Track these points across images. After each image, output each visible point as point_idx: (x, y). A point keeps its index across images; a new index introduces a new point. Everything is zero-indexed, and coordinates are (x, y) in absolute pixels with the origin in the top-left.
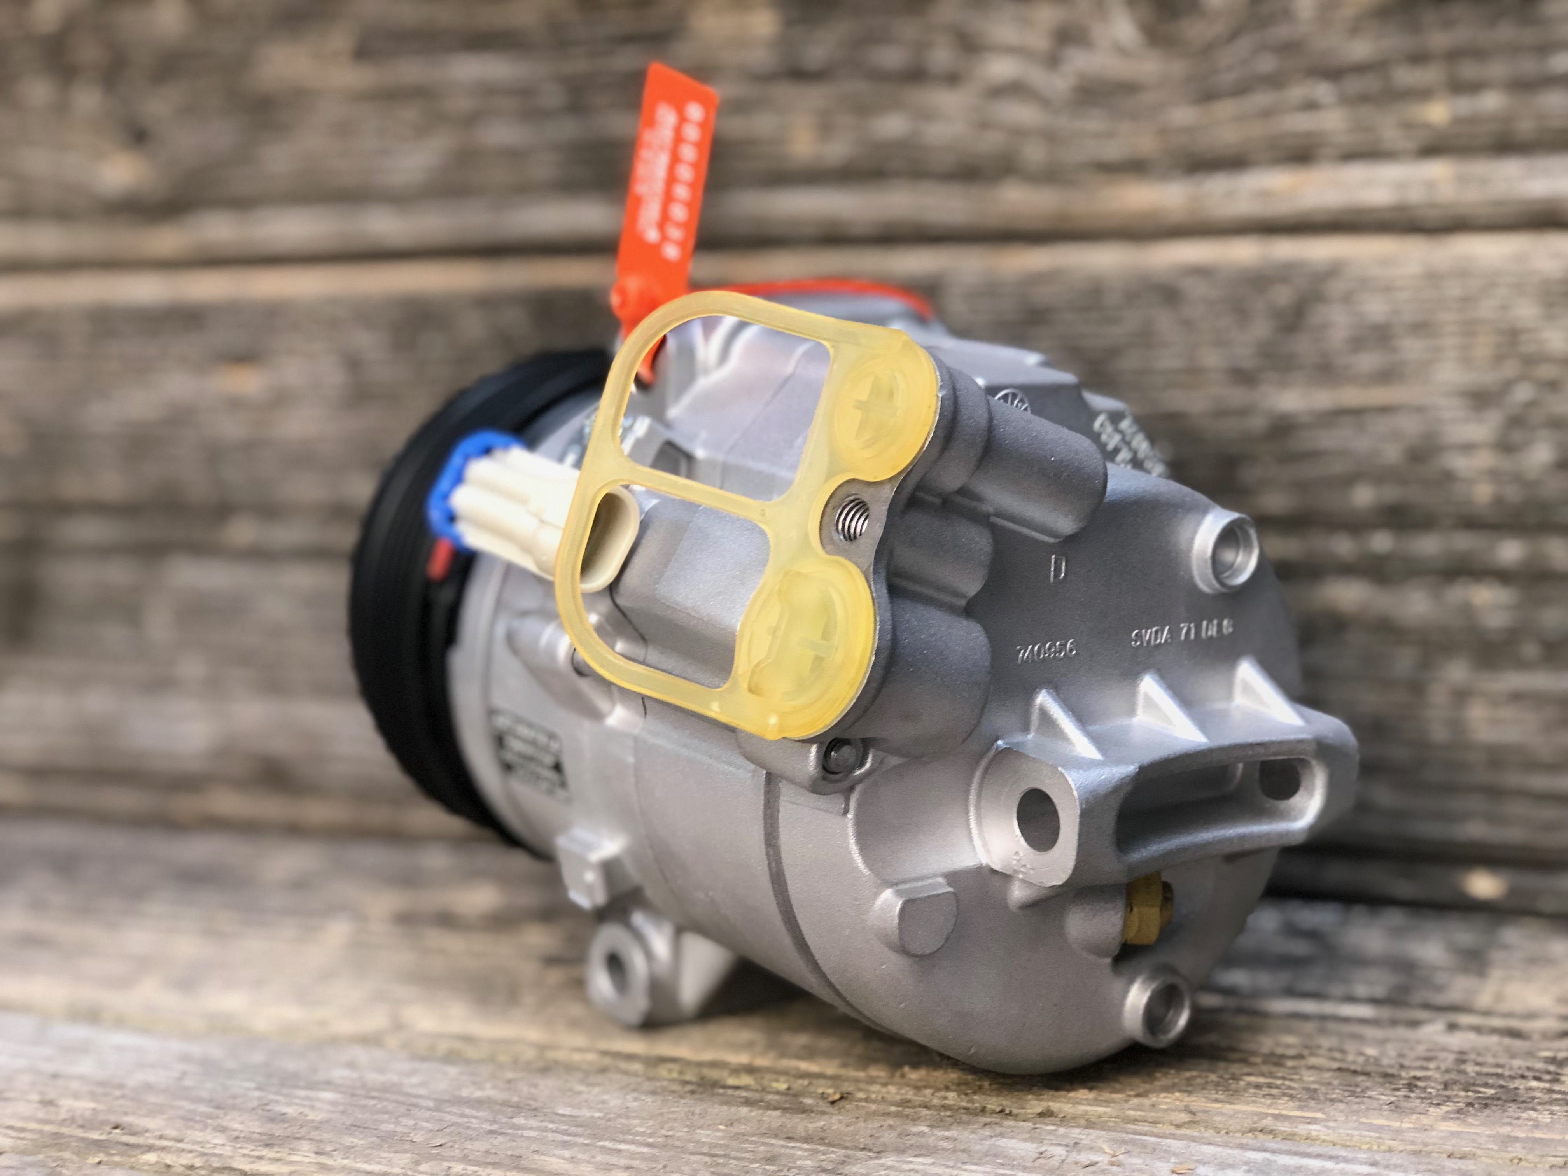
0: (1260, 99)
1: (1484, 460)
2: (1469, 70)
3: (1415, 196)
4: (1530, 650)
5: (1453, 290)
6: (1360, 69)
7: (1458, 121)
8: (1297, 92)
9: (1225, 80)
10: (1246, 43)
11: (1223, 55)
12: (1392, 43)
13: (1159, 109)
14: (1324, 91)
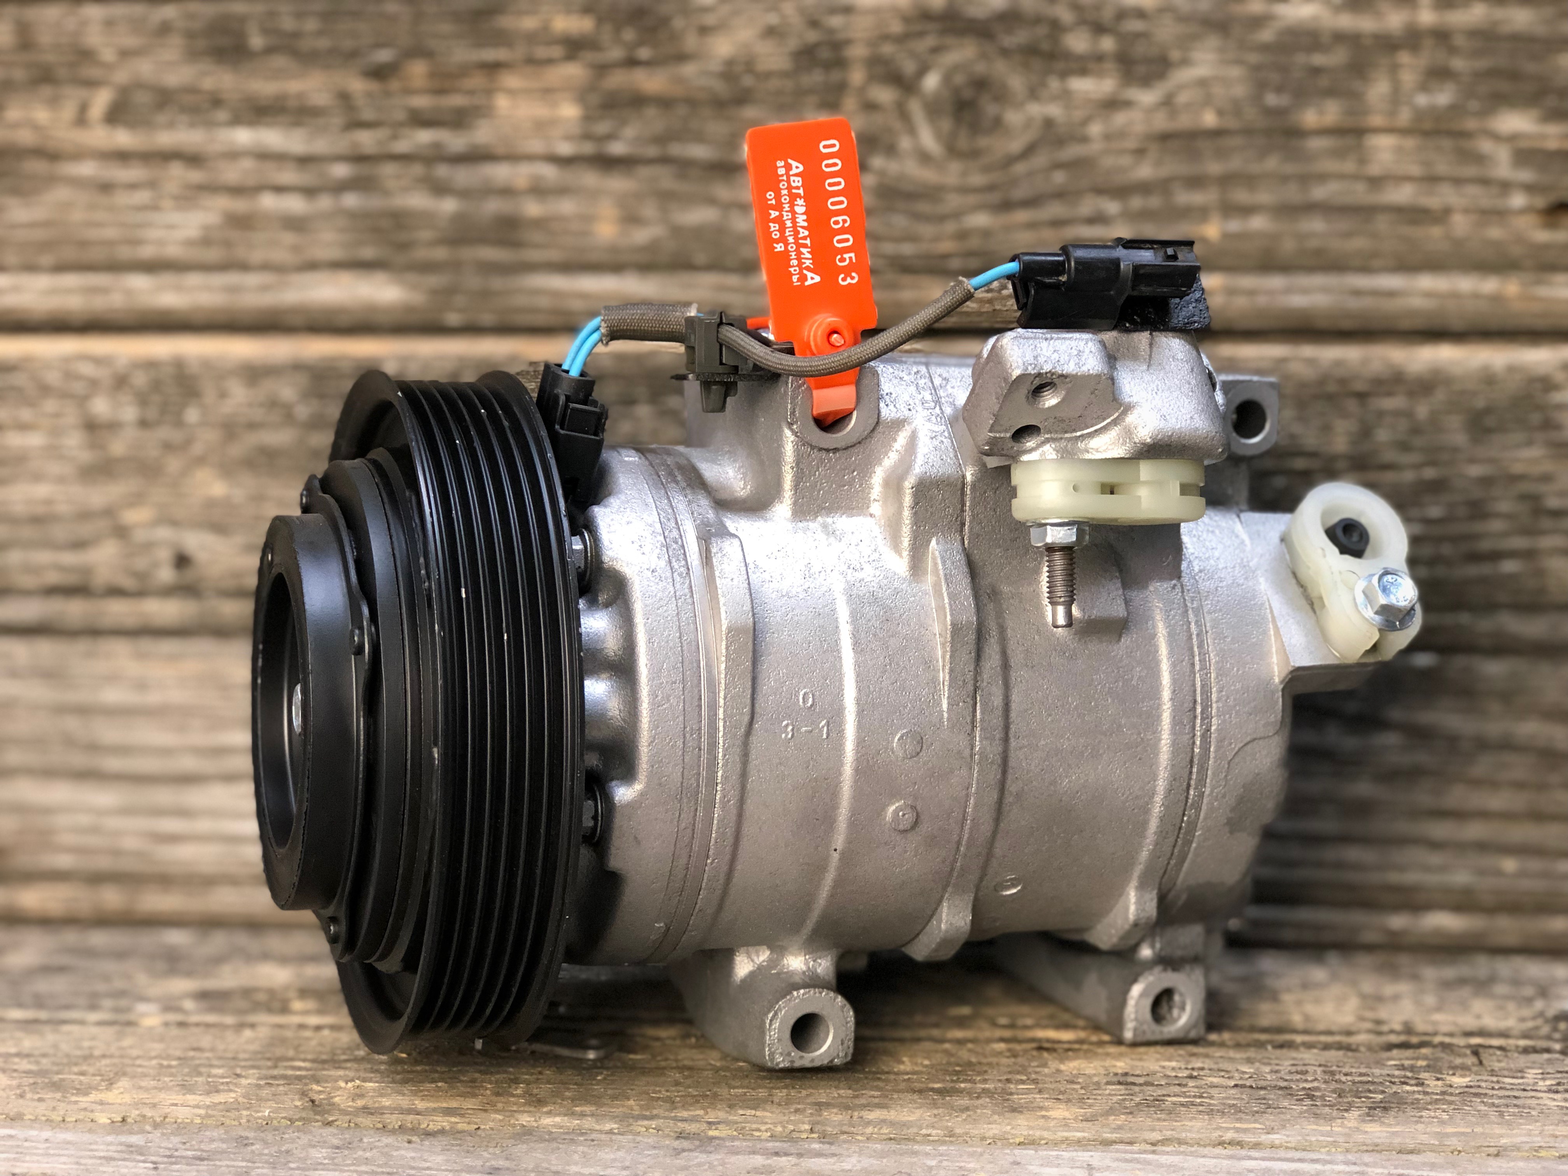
0: (1055, 210)
2: (1241, 196)
6: (1144, 188)
7: (1228, 238)
8: (1088, 206)
9: (1020, 193)
10: (1040, 160)
11: (1020, 168)
12: (1172, 167)
13: (957, 215)
14: (1112, 207)
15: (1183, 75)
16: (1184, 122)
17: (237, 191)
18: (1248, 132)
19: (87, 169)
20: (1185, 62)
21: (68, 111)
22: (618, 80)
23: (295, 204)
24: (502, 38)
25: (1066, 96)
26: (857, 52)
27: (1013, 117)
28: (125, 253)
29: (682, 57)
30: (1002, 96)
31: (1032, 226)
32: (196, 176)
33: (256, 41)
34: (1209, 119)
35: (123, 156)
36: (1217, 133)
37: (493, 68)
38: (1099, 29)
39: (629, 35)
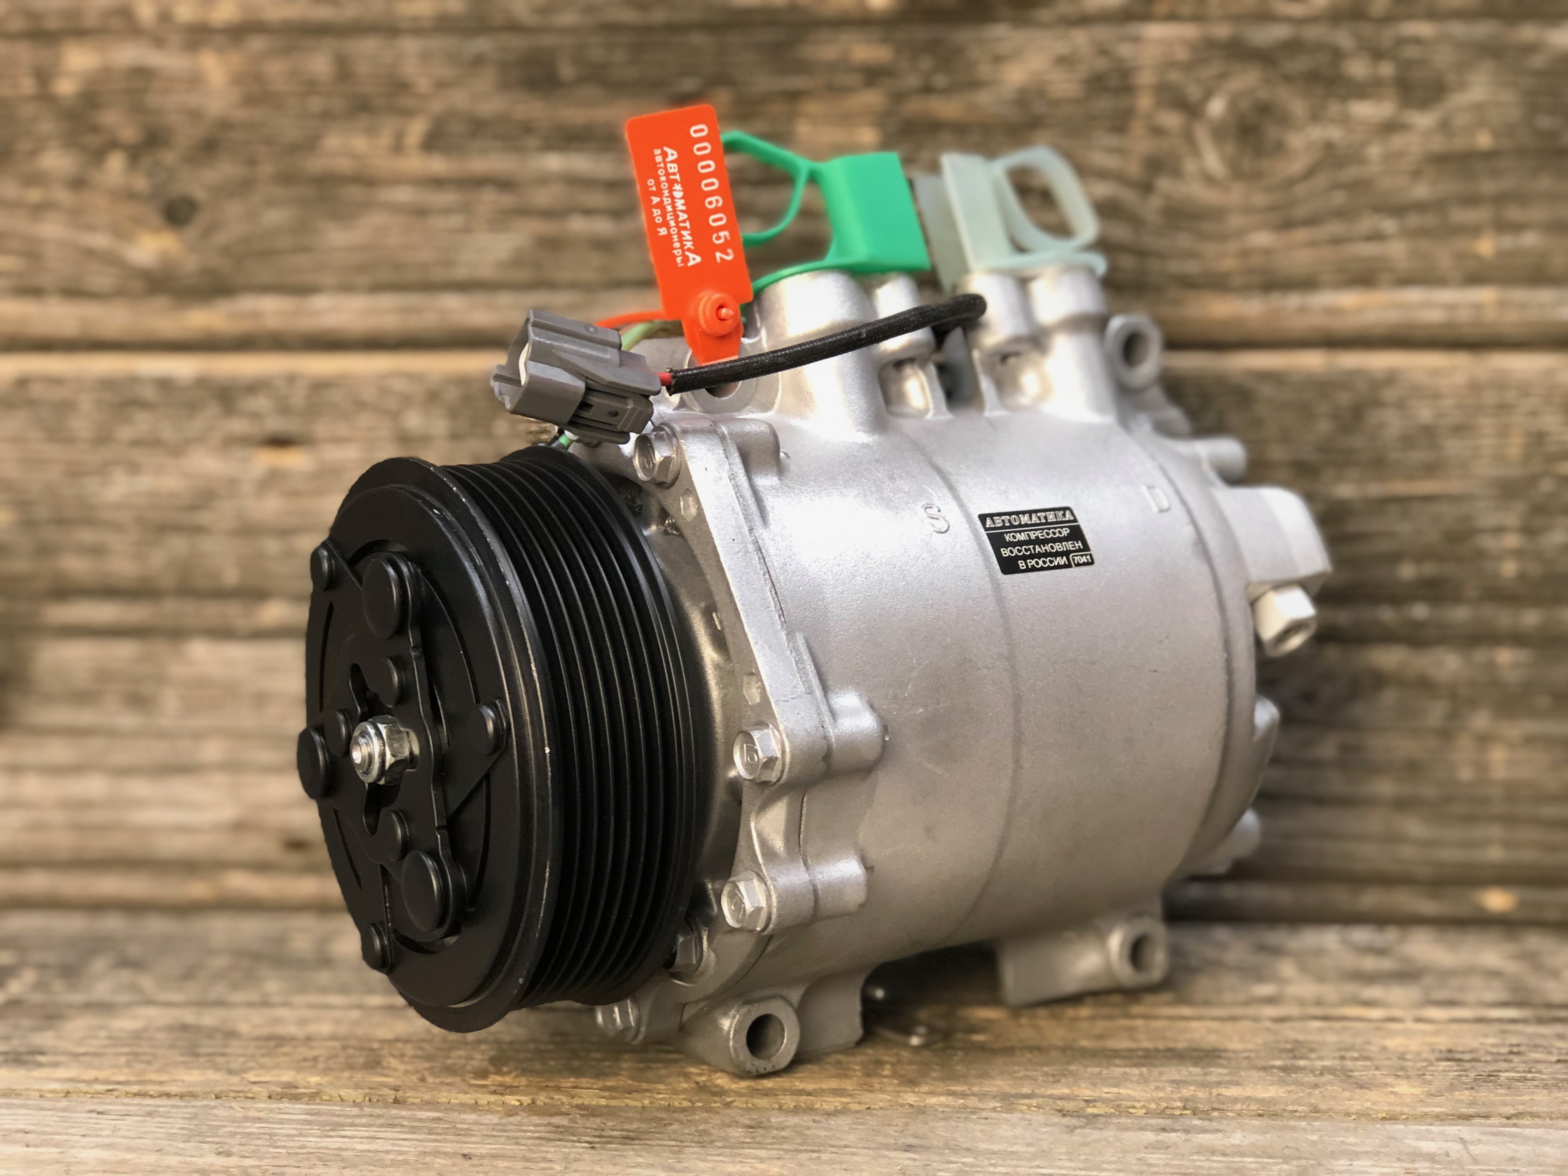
0: (1334, 228)
1: (1512, 541)
2: (1514, 213)
3: (1464, 316)
4: (1543, 701)
5: (1490, 398)
6: (1421, 207)
7: (1501, 254)
8: (1367, 223)
9: (1302, 211)
10: (1321, 180)
11: (1300, 190)
12: (1448, 187)
13: (1240, 233)
14: (1389, 225)
15: (1459, 100)
16: (1460, 143)
17: (547, 214)
18: (1521, 152)
19: (403, 195)
20: (1462, 86)
21: (385, 139)
22: (915, 106)
23: (602, 227)
24: (804, 67)
25: (1345, 120)
26: (1146, 78)
27: (1296, 140)
28: (438, 274)
29: (975, 84)
30: (1284, 120)
31: (1312, 244)
32: (507, 200)
33: (567, 71)
34: (1484, 140)
35: (438, 183)
36: (1489, 155)
37: (794, 96)
38: (1378, 55)
39: (926, 63)
